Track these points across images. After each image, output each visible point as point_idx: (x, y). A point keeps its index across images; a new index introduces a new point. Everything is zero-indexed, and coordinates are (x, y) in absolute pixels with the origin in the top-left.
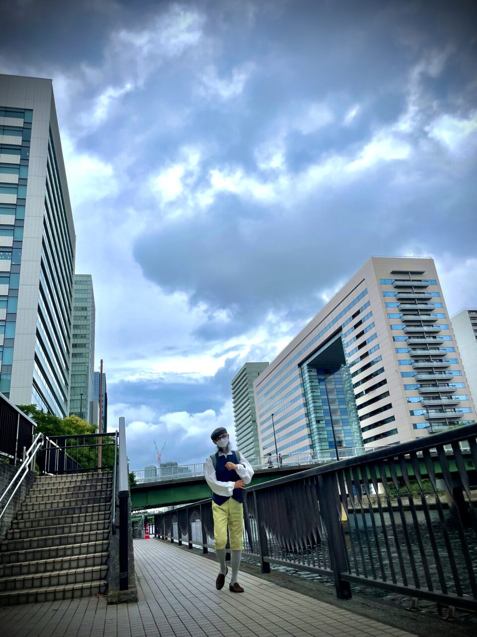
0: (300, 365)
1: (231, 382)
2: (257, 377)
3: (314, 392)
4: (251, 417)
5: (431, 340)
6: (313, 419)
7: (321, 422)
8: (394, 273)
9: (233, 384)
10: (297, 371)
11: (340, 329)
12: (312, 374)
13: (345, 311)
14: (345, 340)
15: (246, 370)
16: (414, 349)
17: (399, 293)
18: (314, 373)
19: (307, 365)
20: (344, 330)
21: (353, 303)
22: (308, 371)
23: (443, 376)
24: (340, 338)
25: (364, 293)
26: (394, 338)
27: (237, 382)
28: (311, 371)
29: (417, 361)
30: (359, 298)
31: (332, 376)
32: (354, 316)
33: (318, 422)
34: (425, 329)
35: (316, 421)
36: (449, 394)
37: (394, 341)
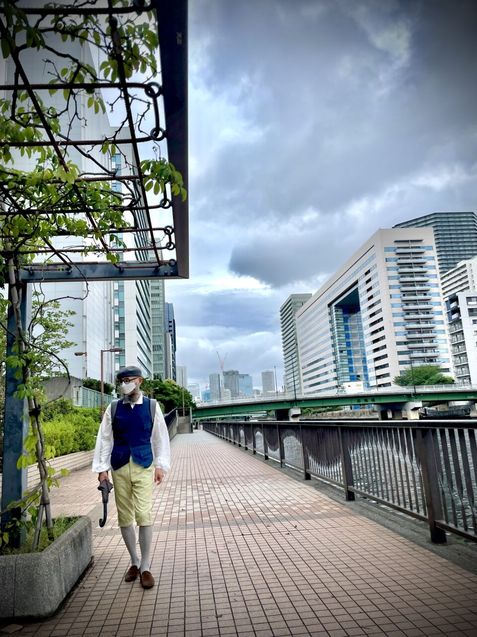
0: (330, 305)
1: (280, 309)
2: (301, 307)
3: (340, 328)
4: (295, 340)
5: (422, 297)
6: (338, 349)
7: (344, 352)
8: (396, 242)
9: (281, 311)
10: (327, 310)
11: (356, 283)
12: (338, 313)
13: (361, 268)
14: (360, 292)
15: (291, 301)
16: (407, 304)
17: (399, 259)
18: (340, 312)
19: (335, 306)
20: (360, 283)
21: (366, 263)
22: (335, 311)
23: (429, 325)
24: (357, 289)
25: (373, 257)
26: (391, 295)
27: (284, 310)
28: (338, 311)
29: (408, 314)
30: (370, 260)
31: (355, 315)
32: (366, 273)
33: (341, 352)
34: (418, 288)
35: (340, 351)
36: (431, 339)
37: (391, 298)
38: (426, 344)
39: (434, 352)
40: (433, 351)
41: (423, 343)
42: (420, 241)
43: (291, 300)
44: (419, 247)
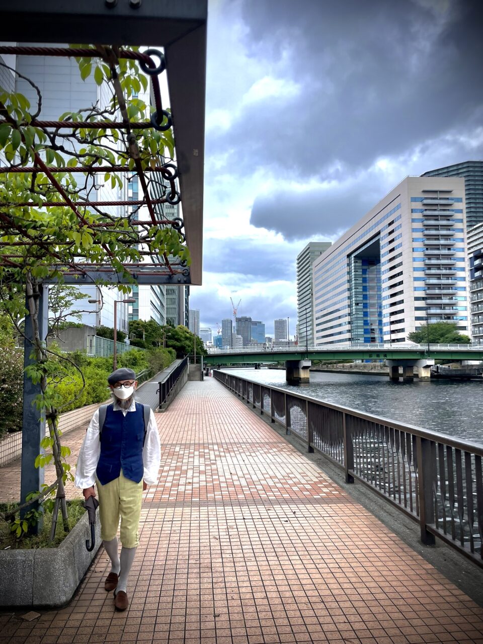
0: (349, 256)
1: (297, 257)
2: (319, 256)
3: (357, 280)
4: (310, 290)
5: (446, 252)
6: (354, 302)
7: (360, 305)
8: (424, 192)
9: (298, 260)
10: (346, 261)
11: (379, 233)
12: (357, 264)
13: (384, 218)
14: (382, 243)
15: (309, 250)
16: (429, 259)
17: (426, 210)
18: (359, 264)
19: (354, 257)
20: (382, 235)
21: (391, 213)
22: (354, 262)
23: (450, 281)
24: (379, 240)
25: (398, 207)
26: (413, 248)
27: (303, 257)
28: (357, 262)
29: (429, 269)
30: (394, 210)
31: (375, 267)
32: (390, 224)
33: (357, 304)
34: (442, 242)
36: (451, 296)
37: (413, 251)
38: (445, 301)
39: (453, 309)
40: (451, 308)
41: (442, 299)
42: (449, 192)
43: (309, 248)
44: (448, 199)
